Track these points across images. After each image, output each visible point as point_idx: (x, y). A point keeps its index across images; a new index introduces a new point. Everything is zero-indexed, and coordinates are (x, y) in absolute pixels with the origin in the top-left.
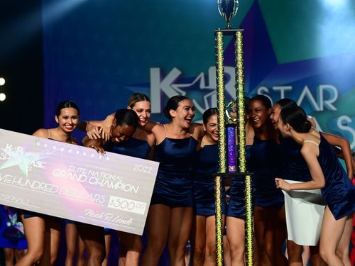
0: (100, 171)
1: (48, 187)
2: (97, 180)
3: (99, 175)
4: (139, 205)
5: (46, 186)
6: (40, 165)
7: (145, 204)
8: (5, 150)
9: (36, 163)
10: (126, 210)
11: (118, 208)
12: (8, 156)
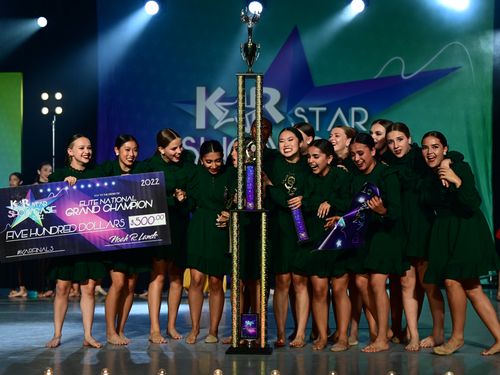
0: (110, 197)
1: (66, 228)
6: (51, 210)
8: (11, 208)
10: (148, 225)
12: (16, 213)
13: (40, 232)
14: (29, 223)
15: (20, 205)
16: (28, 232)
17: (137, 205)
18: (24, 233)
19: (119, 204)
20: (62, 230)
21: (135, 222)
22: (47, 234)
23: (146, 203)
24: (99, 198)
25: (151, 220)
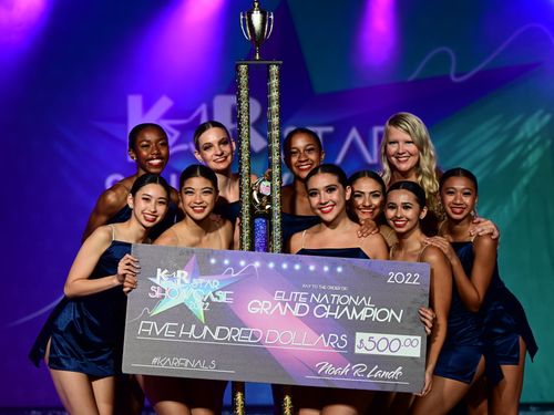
2: (328, 309)
3: (330, 301)
4: (408, 343)
5: (240, 333)
7: (419, 338)
8: (157, 281)
9: (215, 296)
10: (387, 353)
11: (371, 352)
12: (164, 291)
13: (199, 331)
14: (182, 313)
15: (172, 278)
16: (177, 329)
17: (375, 314)
18: (171, 328)
19: (342, 307)
20: (236, 335)
21: (366, 343)
22: (209, 337)
23: (390, 313)
24: (310, 291)
25: (394, 346)
